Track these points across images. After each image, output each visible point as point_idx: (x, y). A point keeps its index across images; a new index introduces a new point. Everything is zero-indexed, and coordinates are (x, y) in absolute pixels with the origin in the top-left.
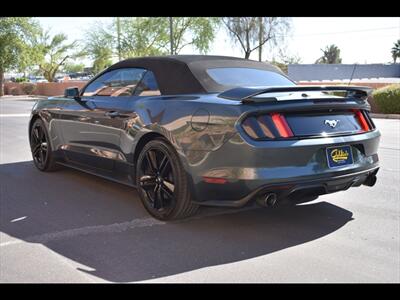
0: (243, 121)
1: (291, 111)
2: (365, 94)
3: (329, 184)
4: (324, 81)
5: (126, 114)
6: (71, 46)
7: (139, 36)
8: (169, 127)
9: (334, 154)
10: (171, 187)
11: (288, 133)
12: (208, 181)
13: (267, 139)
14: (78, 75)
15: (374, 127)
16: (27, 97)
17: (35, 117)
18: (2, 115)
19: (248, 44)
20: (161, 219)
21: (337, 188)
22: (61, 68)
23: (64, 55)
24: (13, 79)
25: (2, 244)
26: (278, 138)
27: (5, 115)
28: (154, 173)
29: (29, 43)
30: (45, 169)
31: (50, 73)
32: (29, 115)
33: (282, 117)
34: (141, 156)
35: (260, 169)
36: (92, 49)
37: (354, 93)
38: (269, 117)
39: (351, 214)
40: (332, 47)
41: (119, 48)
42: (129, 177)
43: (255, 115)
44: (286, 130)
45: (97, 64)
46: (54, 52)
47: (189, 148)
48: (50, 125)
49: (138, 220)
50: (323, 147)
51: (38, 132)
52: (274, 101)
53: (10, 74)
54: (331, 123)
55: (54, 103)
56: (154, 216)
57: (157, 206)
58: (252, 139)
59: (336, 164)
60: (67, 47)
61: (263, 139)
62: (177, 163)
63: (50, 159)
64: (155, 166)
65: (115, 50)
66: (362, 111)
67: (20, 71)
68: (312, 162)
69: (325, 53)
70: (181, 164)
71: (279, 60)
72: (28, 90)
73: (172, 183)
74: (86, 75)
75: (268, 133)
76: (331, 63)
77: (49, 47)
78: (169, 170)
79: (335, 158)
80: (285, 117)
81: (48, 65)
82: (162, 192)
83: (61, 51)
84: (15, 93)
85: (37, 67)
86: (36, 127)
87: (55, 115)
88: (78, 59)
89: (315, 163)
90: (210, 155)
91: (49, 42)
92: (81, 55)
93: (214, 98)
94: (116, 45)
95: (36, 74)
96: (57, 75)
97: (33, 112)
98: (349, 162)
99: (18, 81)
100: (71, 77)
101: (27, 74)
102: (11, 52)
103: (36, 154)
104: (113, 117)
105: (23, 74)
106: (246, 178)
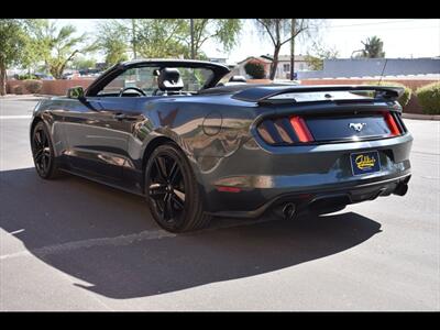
0: (258, 125)
1: (312, 113)
2: (396, 94)
3: (353, 193)
4: (364, 78)
5: (134, 117)
6: (81, 40)
7: (156, 28)
8: (180, 131)
9: (359, 161)
10: (182, 196)
11: (308, 137)
12: (220, 189)
13: (285, 144)
14: (89, 72)
15: (406, 130)
16: (31, 97)
17: (37, 119)
18: (2, 117)
19: (278, 36)
20: (172, 232)
21: (362, 197)
22: (69, 63)
23: (73, 49)
24: (16, 76)
25: (2, 257)
26: (297, 143)
27: (6, 117)
28: (163, 181)
29: (33, 36)
30: (48, 177)
31: (57, 70)
32: (30, 117)
33: (302, 120)
34: (150, 162)
35: (278, 177)
36: (105, 42)
37: (384, 93)
38: (287, 120)
39: (379, 225)
40: (374, 39)
41: (134, 42)
42: (138, 185)
43: (273, 118)
44: (306, 134)
45: (109, 59)
46: (62, 46)
47: (202, 154)
48: (52, 129)
49: (146, 232)
50: (346, 153)
51: (40, 136)
52: (293, 103)
53: (13, 70)
54: (356, 126)
55: (58, 104)
56: (163, 228)
57: (167, 217)
58: (268, 144)
59: (361, 172)
60: (75, 41)
61: (280, 143)
62: (188, 170)
63: (53, 165)
64: (165, 173)
65: (129, 44)
66: (392, 113)
67: (24, 67)
68: (336, 168)
69: (367, 46)
70: (192, 171)
71: (314, 54)
72: (32, 89)
73: (183, 192)
74: (97, 71)
75: (286, 138)
76: (373, 57)
77: (55, 41)
78: (180, 177)
79: (359, 165)
80: (305, 120)
81: (55, 61)
82: (172, 202)
83: (69, 45)
84: (18, 92)
85: (43, 63)
86: (38, 131)
87: (57, 117)
88: (88, 53)
89: (339, 171)
90: (223, 162)
91: (56, 35)
92: (91, 49)
93: (228, 100)
94: (130, 38)
95: (42, 70)
96: (65, 72)
97: (35, 114)
98: (375, 169)
99: (22, 78)
100: (82, 73)
101: (32, 71)
102: (13, 46)
103: (38, 159)
104: (120, 119)
105: (26, 71)
106: (262, 186)
